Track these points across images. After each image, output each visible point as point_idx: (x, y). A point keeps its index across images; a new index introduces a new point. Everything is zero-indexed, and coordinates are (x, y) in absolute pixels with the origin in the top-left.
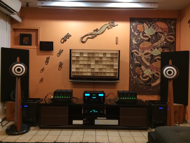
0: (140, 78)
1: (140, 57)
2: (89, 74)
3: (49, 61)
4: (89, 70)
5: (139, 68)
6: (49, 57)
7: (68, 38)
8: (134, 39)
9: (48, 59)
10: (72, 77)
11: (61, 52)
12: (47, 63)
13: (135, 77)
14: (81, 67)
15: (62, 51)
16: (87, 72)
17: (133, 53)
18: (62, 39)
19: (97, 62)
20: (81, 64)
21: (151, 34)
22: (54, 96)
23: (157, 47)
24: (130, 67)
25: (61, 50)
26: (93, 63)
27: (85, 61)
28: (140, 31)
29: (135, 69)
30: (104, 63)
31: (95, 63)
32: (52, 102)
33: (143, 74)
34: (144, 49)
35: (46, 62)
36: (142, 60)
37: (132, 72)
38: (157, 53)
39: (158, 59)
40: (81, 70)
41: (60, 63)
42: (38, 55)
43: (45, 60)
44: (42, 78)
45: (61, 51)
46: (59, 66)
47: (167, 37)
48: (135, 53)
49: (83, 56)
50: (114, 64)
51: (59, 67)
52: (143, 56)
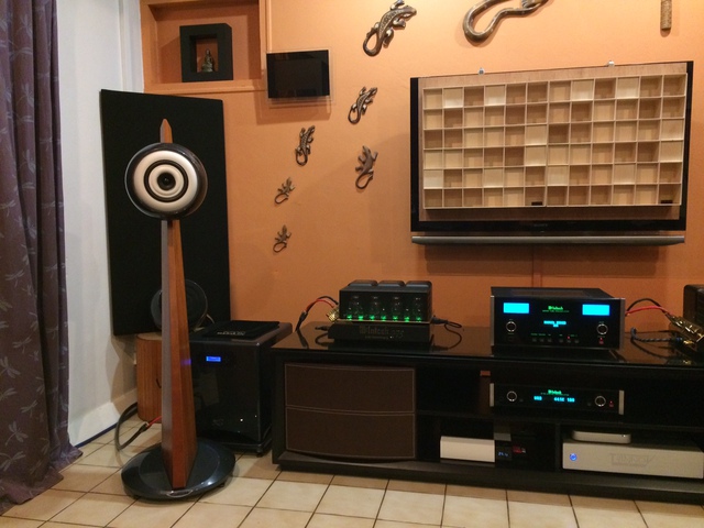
2: (515, 202)
3: (313, 146)
4: (515, 180)
6: (311, 130)
7: (400, 27)
9: (307, 137)
10: (423, 218)
11: (367, 97)
12: (301, 159)
14: (473, 163)
15: (373, 92)
16: (503, 190)
18: (369, 36)
19: (558, 132)
20: (469, 152)
22: (342, 314)
25: (364, 90)
26: (535, 139)
27: (490, 134)
30: (601, 137)
31: (550, 141)
32: (332, 341)
35: (298, 153)
40: (470, 183)
41: (361, 154)
42: (260, 122)
43: (296, 144)
44: (284, 230)
45: (367, 93)
46: (358, 170)
49: (482, 108)
50: (661, 139)
51: (357, 175)
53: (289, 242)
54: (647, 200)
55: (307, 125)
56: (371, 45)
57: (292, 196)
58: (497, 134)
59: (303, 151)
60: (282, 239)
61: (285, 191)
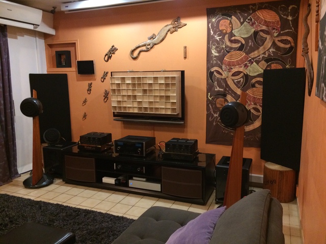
1: (225, 80)
3: (92, 88)
5: (222, 99)
7: (113, 53)
8: (214, 47)
9: (90, 85)
10: (116, 114)
11: (105, 75)
12: (89, 92)
13: (215, 115)
14: (124, 99)
15: (107, 73)
16: (132, 107)
17: (213, 72)
18: (105, 56)
19: (145, 91)
20: (123, 95)
21: (246, 36)
23: (257, 59)
24: (207, 97)
25: (105, 72)
26: (139, 93)
27: (128, 91)
28: (224, 31)
29: (215, 102)
30: (156, 94)
31: (143, 94)
34: (231, 65)
35: (88, 90)
36: (227, 85)
37: (211, 107)
38: (255, 72)
39: (258, 82)
40: (123, 105)
41: (105, 92)
42: (77, 80)
43: (87, 88)
44: (85, 113)
46: (104, 96)
47: (276, 39)
48: (215, 73)
49: (125, 83)
50: (170, 95)
51: (104, 98)
52: (230, 79)
53: (87, 117)
55: (90, 82)
56: (106, 58)
57: (87, 103)
58: (130, 91)
59: (89, 90)
60: (85, 116)
61: (85, 102)
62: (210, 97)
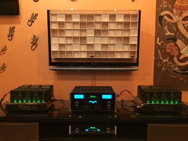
0: (174, 62)
1: (176, 24)
2: (84, 56)
4: (84, 48)
5: (173, 44)
10: (53, 61)
11: (34, 17)
12: (10, 38)
13: (165, 61)
14: (69, 42)
16: (79, 52)
17: (163, 17)
19: (97, 32)
20: (68, 38)
22: (12, 101)
24: (156, 42)
25: (33, 14)
26: (90, 34)
27: (75, 32)
29: (165, 46)
31: (95, 35)
33: (180, 54)
34: (181, 10)
35: (9, 36)
36: (178, 30)
37: (159, 52)
40: (69, 49)
41: (33, 37)
43: (8, 33)
44: (4, 64)
45: (34, 15)
46: (32, 43)
48: (165, 17)
49: (71, 22)
50: (131, 36)
51: (32, 45)
52: (180, 23)
53: (6, 69)
54: (127, 56)
55: (12, 26)
57: (7, 52)
58: (77, 32)
59: (11, 35)
60: (3, 68)
62: (159, 42)
